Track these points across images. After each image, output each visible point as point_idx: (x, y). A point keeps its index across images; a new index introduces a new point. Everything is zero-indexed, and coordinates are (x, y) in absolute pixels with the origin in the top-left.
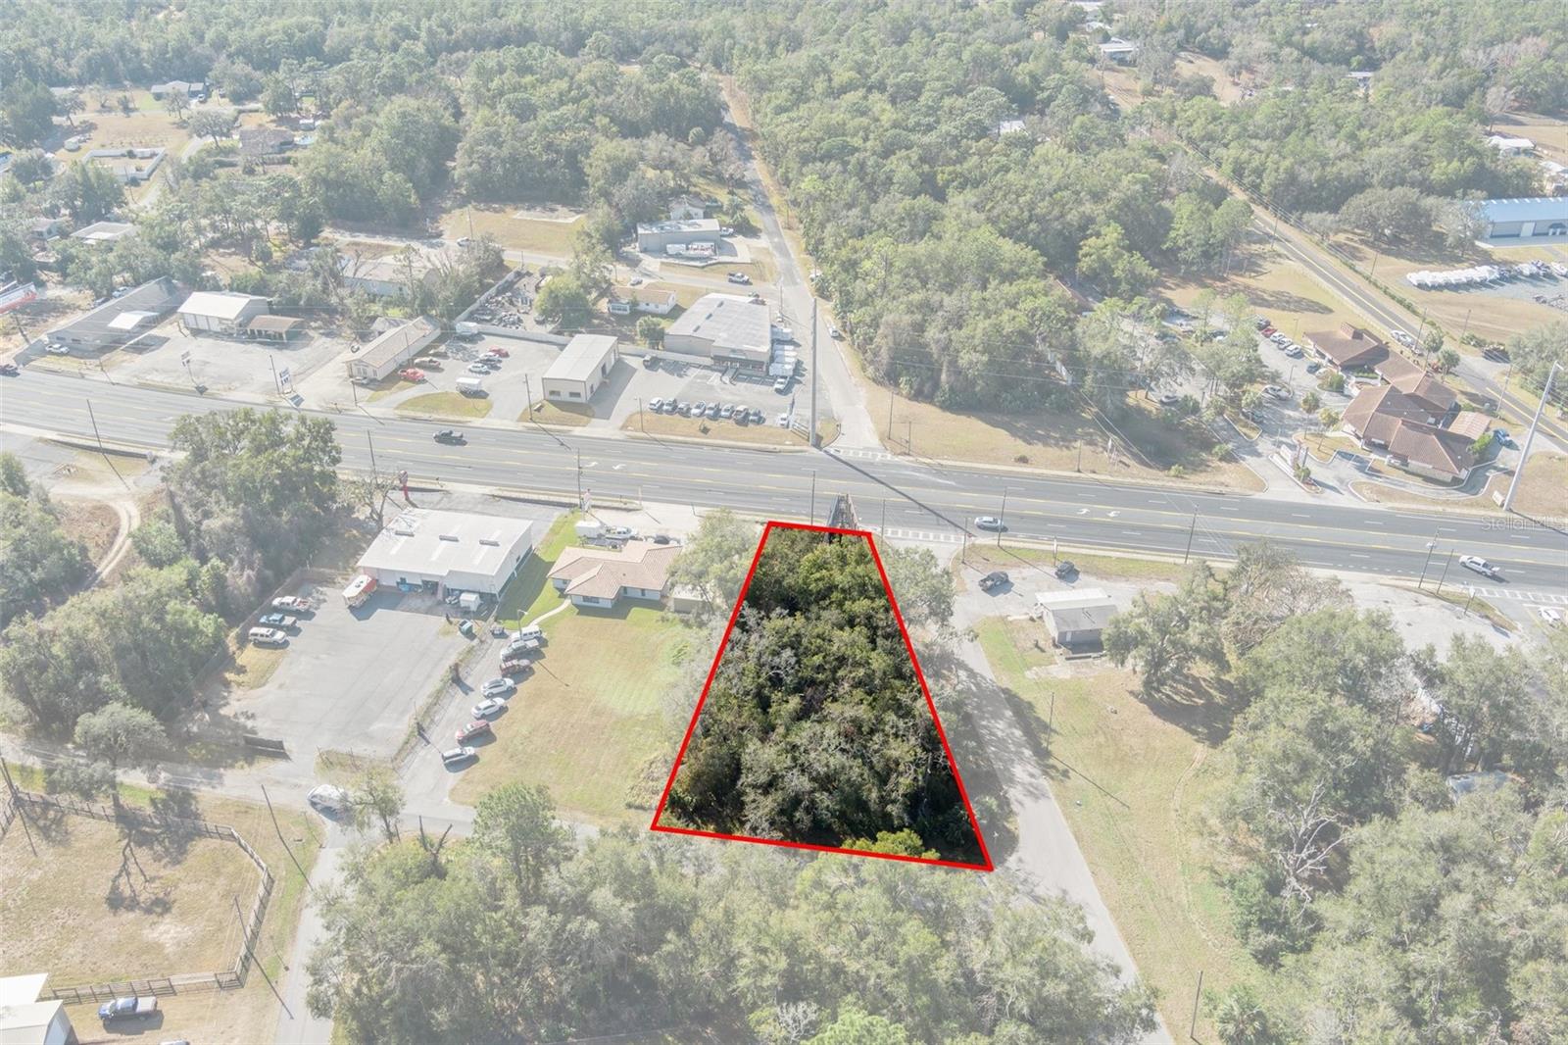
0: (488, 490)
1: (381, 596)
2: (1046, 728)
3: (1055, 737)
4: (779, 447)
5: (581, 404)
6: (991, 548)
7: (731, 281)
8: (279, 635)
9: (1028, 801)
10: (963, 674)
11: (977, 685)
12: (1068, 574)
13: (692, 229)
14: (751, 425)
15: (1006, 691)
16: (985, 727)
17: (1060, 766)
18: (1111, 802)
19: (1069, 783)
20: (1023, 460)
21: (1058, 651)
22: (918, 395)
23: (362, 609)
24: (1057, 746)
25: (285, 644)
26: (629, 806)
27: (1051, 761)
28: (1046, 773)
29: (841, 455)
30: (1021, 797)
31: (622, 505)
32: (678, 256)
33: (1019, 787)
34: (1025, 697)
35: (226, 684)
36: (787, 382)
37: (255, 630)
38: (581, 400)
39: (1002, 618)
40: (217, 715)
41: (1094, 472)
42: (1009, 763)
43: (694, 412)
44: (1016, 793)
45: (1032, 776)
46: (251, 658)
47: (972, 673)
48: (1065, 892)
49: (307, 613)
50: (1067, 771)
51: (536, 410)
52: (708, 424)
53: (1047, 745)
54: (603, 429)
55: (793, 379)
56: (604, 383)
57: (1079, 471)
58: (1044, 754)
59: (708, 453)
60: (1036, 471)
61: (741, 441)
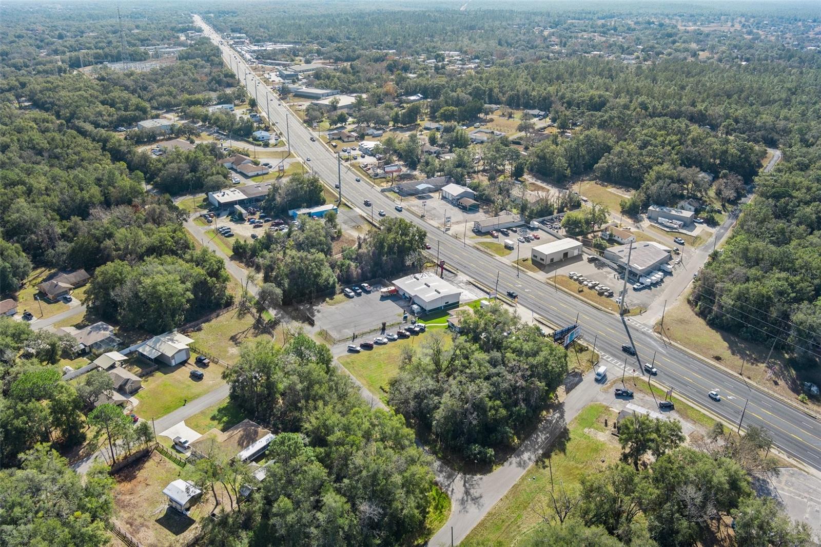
0: (471, 280)
1: (396, 296)
2: (563, 450)
3: (562, 455)
4: (603, 308)
5: (542, 264)
6: (644, 382)
7: (675, 241)
8: (353, 294)
9: (514, 465)
10: (557, 415)
11: (557, 421)
12: (667, 407)
13: (676, 214)
14: (603, 297)
15: (566, 430)
16: (537, 435)
17: (547, 464)
19: (542, 470)
20: (718, 359)
21: (613, 429)
22: (702, 314)
23: (383, 298)
24: (557, 458)
25: (353, 297)
26: (381, 388)
27: (546, 460)
28: (537, 462)
29: (627, 323)
30: (514, 462)
31: (510, 303)
32: (661, 224)
33: (518, 459)
34: (571, 436)
35: (324, 301)
36: (642, 286)
37: (347, 290)
38: (544, 263)
39: (607, 407)
40: (311, 307)
41: (749, 378)
42: (527, 450)
43: (585, 283)
44: (514, 460)
45: (529, 459)
46: (339, 297)
47: (562, 416)
48: (481, 497)
49: (368, 292)
50: (547, 467)
51: (524, 261)
52: (586, 289)
53: (553, 454)
54: (541, 276)
55: (648, 287)
56: (561, 260)
57: (741, 374)
58: (547, 455)
59: (571, 299)
60: (718, 365)
61: (591, 300)
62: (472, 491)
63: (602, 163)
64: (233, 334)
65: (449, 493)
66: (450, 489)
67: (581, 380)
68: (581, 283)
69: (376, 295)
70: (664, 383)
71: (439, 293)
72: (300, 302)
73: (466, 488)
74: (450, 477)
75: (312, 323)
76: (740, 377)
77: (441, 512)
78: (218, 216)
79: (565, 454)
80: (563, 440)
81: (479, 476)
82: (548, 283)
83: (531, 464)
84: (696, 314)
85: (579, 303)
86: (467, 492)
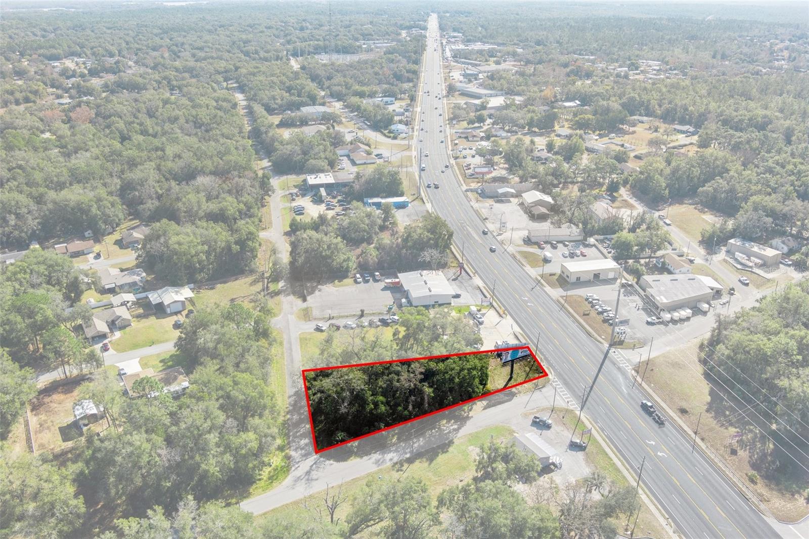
0: (482, 285)
1: (397, 289)
2: (431, 460)
3: (426, 464)
4: (596, 335)
5: (566, 281)
6: (576, 416)
7: (740, 281)
8: (361, 280)
9: (372, 460)
10: (456, 427)
11: (449, 433)
12: (577, 447)
13: (759, 251)
14: (606, 324)
15: (451, 442)
16: (418, 439)
17: (404, 468)
19: (393, 472)
20: (683, 411)
23: (386, 289)
24: (418, 466)
25: (359, 283)
27: (406, 465)
28: (396, 464)
29: (610, 355)
30: (374, 458)
31: (503, 314)
32: (736, 260)
33: (380, 457)
34: (451, 449)
35: (333, 281)
36: (658, 321)
37: (358, 276)
38: (569, 280)
39: (514, 432)
40: (317, 286)
41: (703, 439)
42: (396, 451)
43: (597, 307)
44: (376, 456)
45: (391, 459)
46: (349, 281)
47: (458, 429)
48: (317, 479)
49: (376, 281)
50: (402, 470)
51: (550, 275)
52: (593, 314)
53: (418, 461)
54: (556, 293)
55: (665, 323)
56: (590, 281)
57: (696, 433)
58: (410, 461)
59: (569, 321)
60: (677, 418)
61: (590, 325)
62: (313, 473)
63: (708, 188)
64: (234, 297)
65: (293, 468)
66: (297, 466)
67: (510, 400)
68: (593, 306)
69: (382, 285)
71: (430, 291)
72: (311, 279)
73: (311, 469)
74: (306, 456)
75: (305, 300)
76: (693, 435)
77: (272, 482)
78: (303, 195)
79: (430, 464)
80: (440, 451)
81: (331, 462)
82: (558, 301)
83: (389, 464)
84: (700, 361)
85: (574, 326)
86: (308, 473)
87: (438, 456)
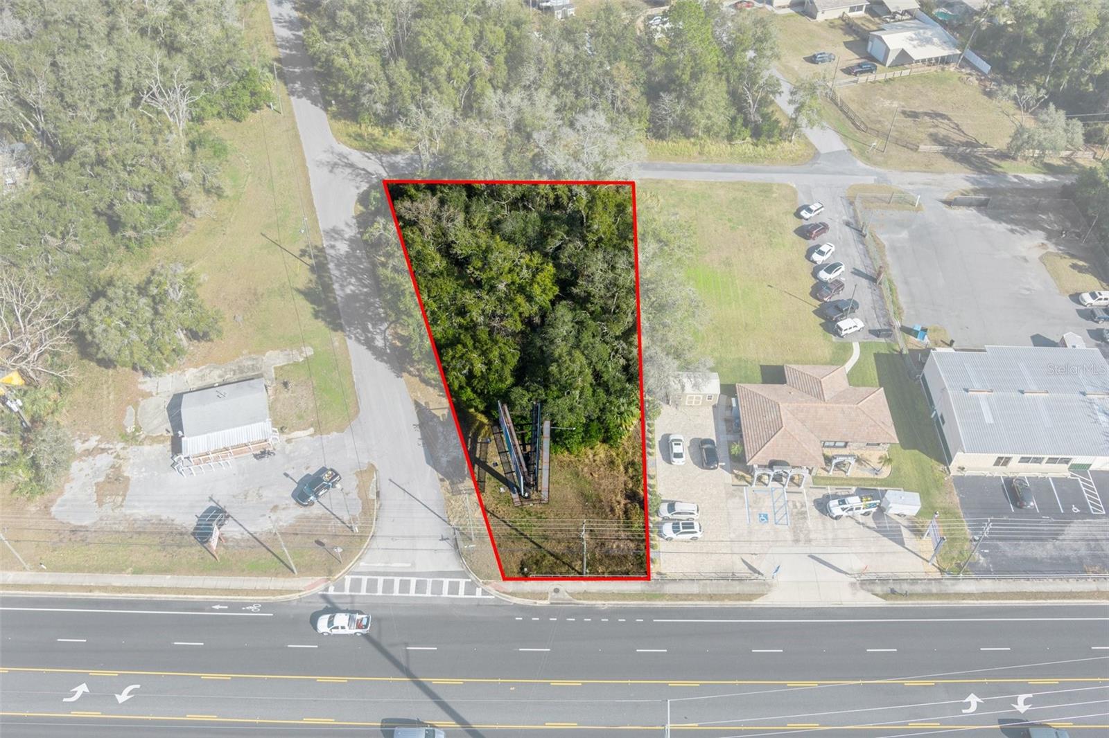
2: (308, 294)
3: (301, 286)
9: (342, 226)
10: (379, 342)
11: (365, 330)
15: (336, 326)
16: (366, 286)
18: (274, 237)
19: (303, 247)
24: (303, 276)
27: (312, 262)
28: (321, 250)
30: (347, 229)
33: (346, 236)
34: (320, 324)
39: (320, 432)
42: (350, 254)
44: (351, 232)
45: (333, 247)
47: (369, 343)
48: (331, 171)
50: (303, 256)
53: (314, 277)
58: (319, 268)
62: (349, 170)
65: (367, 154)
70: (265, 606)
73: (358, 168)
79: (298, 290)
80: (323, 308)
81: (364, 188)
83: (325, 244)
86: (351, 166)
87: (312, 303)
